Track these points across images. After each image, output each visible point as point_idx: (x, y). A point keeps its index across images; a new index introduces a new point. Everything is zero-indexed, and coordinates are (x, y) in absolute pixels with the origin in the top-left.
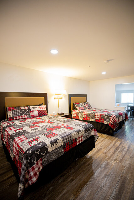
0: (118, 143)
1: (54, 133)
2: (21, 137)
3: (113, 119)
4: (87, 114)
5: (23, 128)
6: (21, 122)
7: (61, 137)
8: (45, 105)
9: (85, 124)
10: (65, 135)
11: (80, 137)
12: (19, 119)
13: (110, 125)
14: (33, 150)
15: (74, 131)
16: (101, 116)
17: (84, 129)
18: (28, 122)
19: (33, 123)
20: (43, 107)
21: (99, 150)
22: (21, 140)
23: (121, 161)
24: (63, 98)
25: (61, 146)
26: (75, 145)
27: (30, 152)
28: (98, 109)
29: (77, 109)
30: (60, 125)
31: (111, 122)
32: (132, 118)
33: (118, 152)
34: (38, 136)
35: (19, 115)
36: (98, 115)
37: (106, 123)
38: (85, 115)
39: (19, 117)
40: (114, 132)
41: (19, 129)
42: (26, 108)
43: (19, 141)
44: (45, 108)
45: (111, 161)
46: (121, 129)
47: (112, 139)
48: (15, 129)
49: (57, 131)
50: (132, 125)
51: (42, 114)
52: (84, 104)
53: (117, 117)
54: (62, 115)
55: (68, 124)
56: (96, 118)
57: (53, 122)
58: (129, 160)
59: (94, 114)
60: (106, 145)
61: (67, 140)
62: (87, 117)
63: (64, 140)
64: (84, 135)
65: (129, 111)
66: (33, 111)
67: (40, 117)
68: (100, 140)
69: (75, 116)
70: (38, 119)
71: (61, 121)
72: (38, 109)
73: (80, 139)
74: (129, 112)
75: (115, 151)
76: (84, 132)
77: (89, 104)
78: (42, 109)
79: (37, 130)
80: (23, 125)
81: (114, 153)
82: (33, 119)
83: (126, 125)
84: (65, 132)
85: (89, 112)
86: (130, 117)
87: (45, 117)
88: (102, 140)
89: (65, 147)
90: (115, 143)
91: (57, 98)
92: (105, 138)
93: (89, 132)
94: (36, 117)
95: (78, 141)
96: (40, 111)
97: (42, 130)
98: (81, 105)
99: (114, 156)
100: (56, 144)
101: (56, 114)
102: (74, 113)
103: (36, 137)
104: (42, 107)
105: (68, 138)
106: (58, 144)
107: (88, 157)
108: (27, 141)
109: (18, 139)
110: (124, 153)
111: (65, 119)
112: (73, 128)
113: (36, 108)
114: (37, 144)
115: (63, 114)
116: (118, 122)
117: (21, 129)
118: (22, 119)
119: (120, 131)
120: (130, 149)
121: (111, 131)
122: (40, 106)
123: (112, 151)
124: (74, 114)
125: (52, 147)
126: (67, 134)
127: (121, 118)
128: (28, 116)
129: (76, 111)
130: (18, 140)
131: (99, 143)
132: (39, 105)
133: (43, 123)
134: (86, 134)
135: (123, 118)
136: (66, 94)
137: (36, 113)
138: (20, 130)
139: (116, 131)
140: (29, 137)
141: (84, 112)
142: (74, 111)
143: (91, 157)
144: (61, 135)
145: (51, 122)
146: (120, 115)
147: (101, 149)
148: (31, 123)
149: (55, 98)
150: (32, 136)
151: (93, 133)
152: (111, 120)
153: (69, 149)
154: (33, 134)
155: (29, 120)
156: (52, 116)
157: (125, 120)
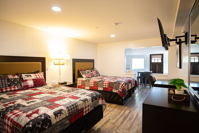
0: (127, 112)
1: (57, 104)
2: (16, 111)
3: (122, 87)
4: (95, 82)
5: (15, 102)
6: (10, 95)
7: (66, 107)
8: (43, 73)
9: (92, 92)
10: (70, 105)
11: (87, 106)
12: (6, 91)
13: (119, 94)
14: (34, 123)
15: (80, 100)
16: (110, 84)
17: (91, 98)
18: (21, 94)
19: (28, 95)
20: (40, 75)
21: (107, 121)
22: (16, 115)
23: (129, 129)
24: (66, 64)
25: (66, 117)
26: (81, 116)
27: (31, 126)
28: (107, 77)
29: (82, 77)
30: (64, 95)
31: (120, 90)
32: (142, 85)
33: (126, 120)
34: (38, 108)
35: (6, 87)
36: (107, 83)
37: (115, 92)
38: (92, 84)
39: (6, 89)
40: (123, 100)
41: (10, 103)
42: (16, 77)
43: (14, 116)
44: (43, 77)
45: (120, 130)
46: (131, 97)
47: (121, 108)
48: (3, 104)
49: (61, 102)
50: (142, 93)
51: (39, 83)
52: (91, 71)
53: (126, 84)
54: (64, 84)
55: (73, 94)
56: (105, 87)
57: (54, 93)
58: (137, 127)
59: (103, 82)
60: (115, 115)
61: (73, 110)
62: (94, 86)
63: (69, 110)
64: (91, 104)
65: (139, 77)
66: (26, 80)
67: (37, 88)
68: (109, 111)
69: (80, 85)
70: (34, 90)
71: (64, 91)
72: (34, 78)
73: (87, 109)
74: (140, 79)
75: (124, 120)
76: (91, 101)
77: (97, 71)
78: (39, 78)
79: (35, 103)
80: (13, 98)
81: (122, 122)
82: (27, 91)
83: (136, 93)
84: (70, 102)
85: (97, 80)
86: (140, 85)
87: (43, 87)
88: (111, 111)
89: (70, 118)
90: (124, 112)
91: (59, 64)
92: (115, 108)
93: (96, 101)
94: (31, 88)
95: (84, 110)
96: (37, 81)
97: (41, 102)
98: (88, 72)
99: (123, 125)
100: (60, 115)
101: (57, 83)
102: (79, 81)
103: (36, 110)
104: (38, 75)
105: (74, 108)
106: (63, 115)
107: (96, 130)
108: (25, 114)
109: (11, 114)
110: (132, 121)
111: (69, 89)
112: (79, 98)
113: (31, 76)
114: (38, 117)
115: (66, 83)
116: (127, 90)
117: (13, 103)
118: (11, 91)
119: (130, 99)
120: (138, 117)
121: (120, 100)
122: (37, 74)
123: (121, 120)
124: (79, 83)
125: (55, 118)
126: (73, 104)
127: (131, 85)
128: (19, 87)
129: (82, 80)
130: (12, 116)
131: (108, 114)
132: (34, 73)
133: (41, 95)
134: (93, 104)
135: (133, 85)
136: (70, 59)
137: (31, 83)
138: (12, 105)
139: (125, 99)
140: (26, 110)
141: (91, 80)
142: (79, 79)
143: (99, 129)
144: (66, 105)
145: (51, 93)
146: (130, 82)
147: (110, 119)
148: (25, 95)
149: (55, 63)
150: (30, 109)
151: (100, 102)
152: (120, 87)
153: (75, 120)
154: (31, 107)
155: (22, 92)
156: (52, 86)
157: (135, 87)
